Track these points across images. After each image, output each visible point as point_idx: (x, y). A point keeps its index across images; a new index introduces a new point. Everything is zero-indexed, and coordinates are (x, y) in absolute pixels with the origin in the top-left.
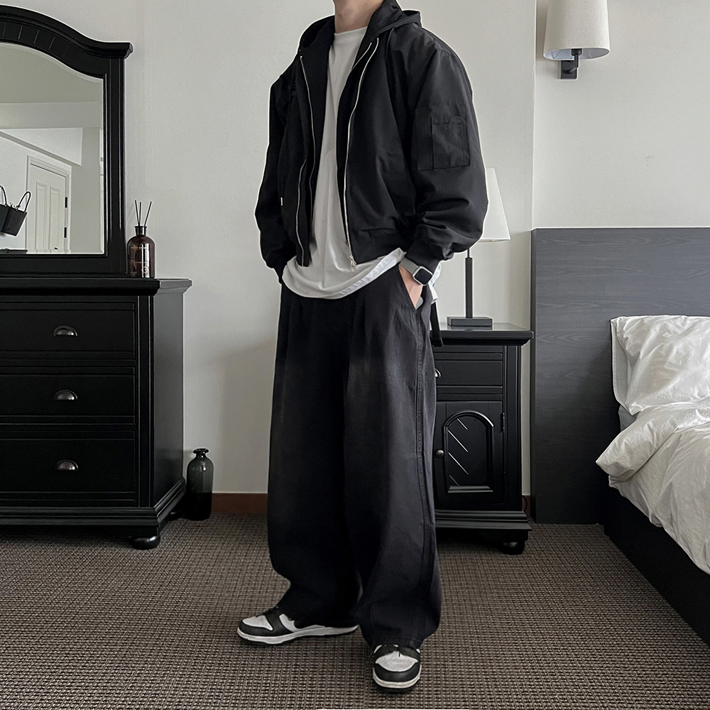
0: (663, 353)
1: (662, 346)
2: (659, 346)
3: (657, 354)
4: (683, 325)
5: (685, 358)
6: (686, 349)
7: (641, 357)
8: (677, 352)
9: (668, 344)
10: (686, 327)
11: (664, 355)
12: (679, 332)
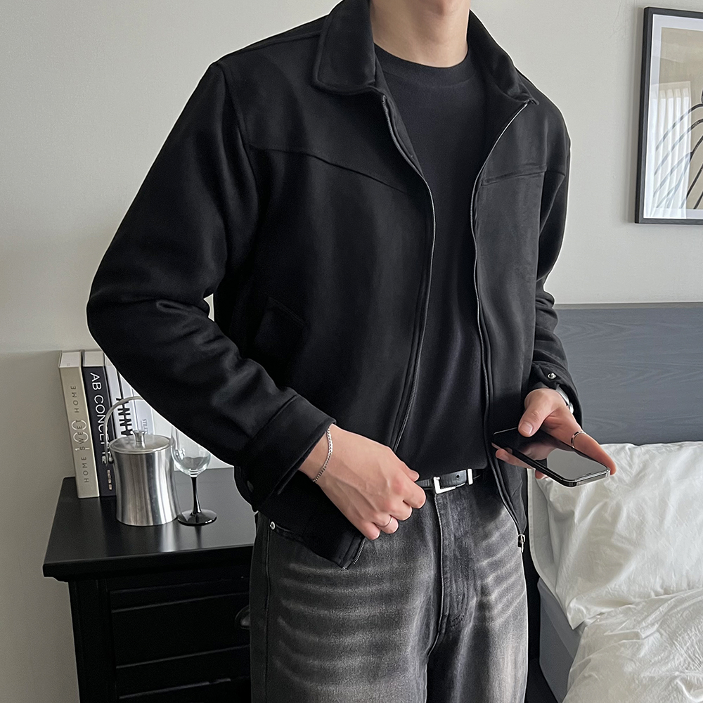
0: (607, 516)
1: (606, 504)
2: (601, 504)
3: (599, 518)
4: (630, 466)
5: (640, 527)
6: (640, 510)
7: (576, 520)
8: (628, 517)
9: (615, 502)
10: (636, 469)
11: (610, 519)
12: (627, 479)
